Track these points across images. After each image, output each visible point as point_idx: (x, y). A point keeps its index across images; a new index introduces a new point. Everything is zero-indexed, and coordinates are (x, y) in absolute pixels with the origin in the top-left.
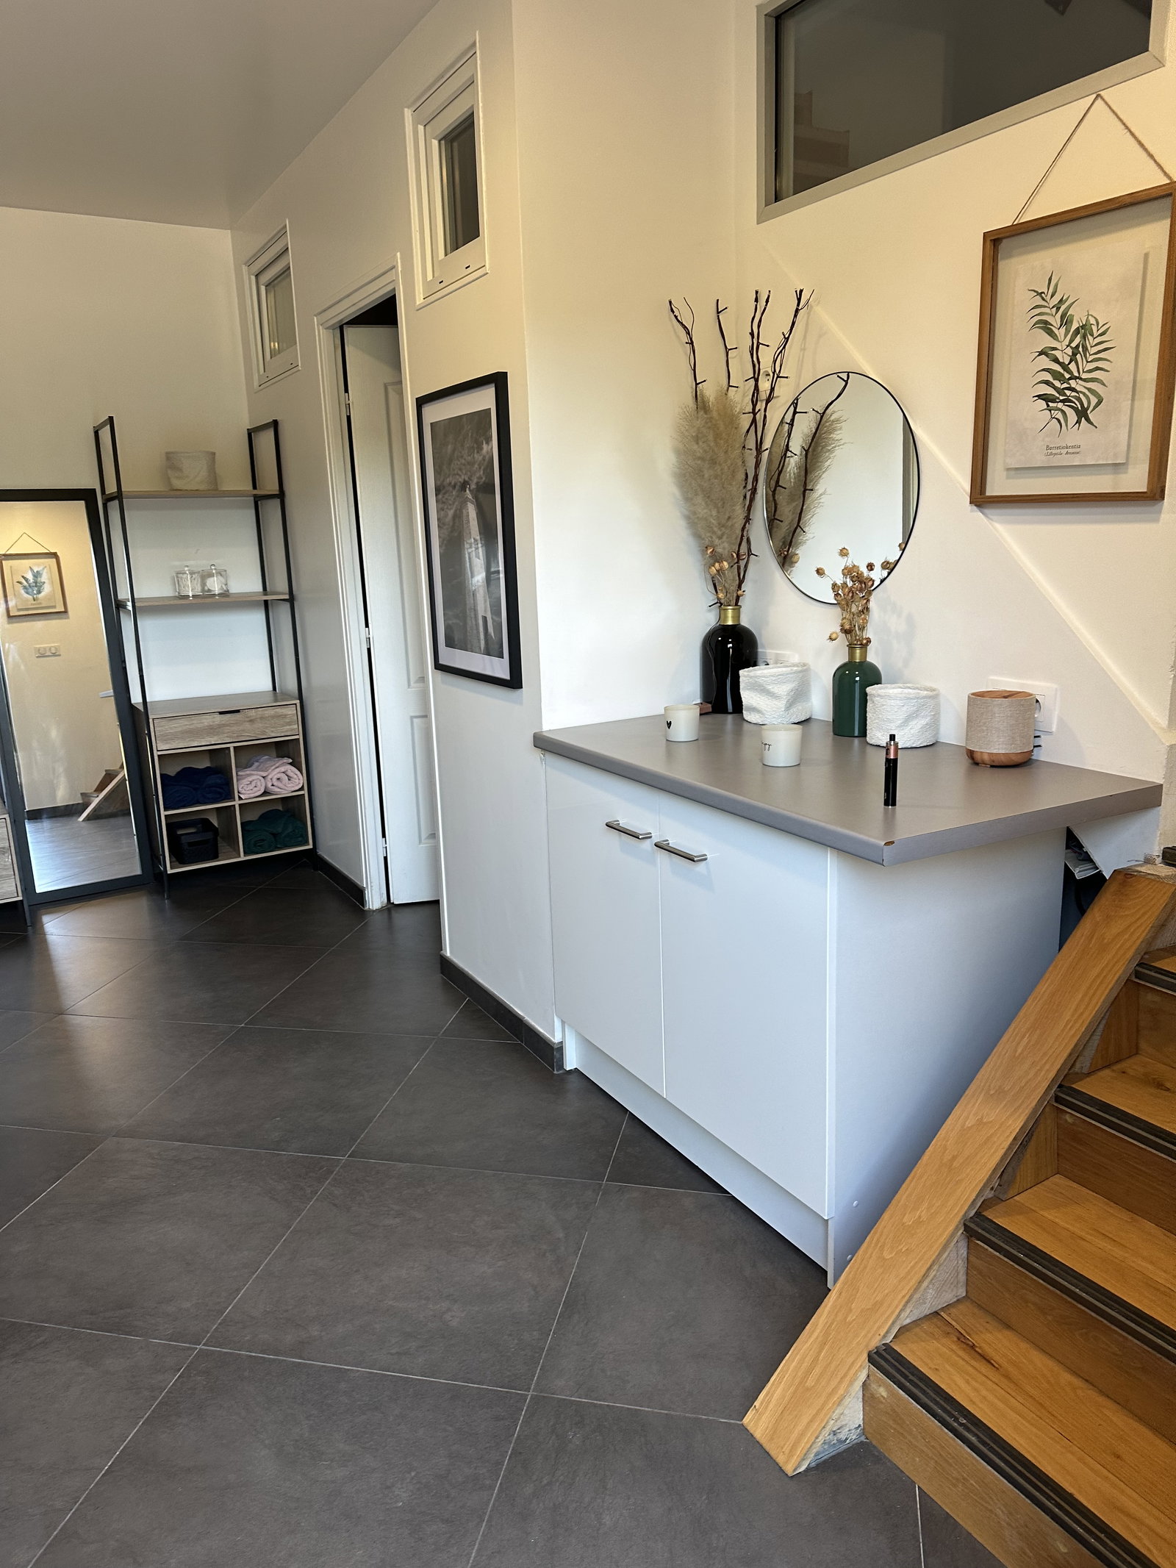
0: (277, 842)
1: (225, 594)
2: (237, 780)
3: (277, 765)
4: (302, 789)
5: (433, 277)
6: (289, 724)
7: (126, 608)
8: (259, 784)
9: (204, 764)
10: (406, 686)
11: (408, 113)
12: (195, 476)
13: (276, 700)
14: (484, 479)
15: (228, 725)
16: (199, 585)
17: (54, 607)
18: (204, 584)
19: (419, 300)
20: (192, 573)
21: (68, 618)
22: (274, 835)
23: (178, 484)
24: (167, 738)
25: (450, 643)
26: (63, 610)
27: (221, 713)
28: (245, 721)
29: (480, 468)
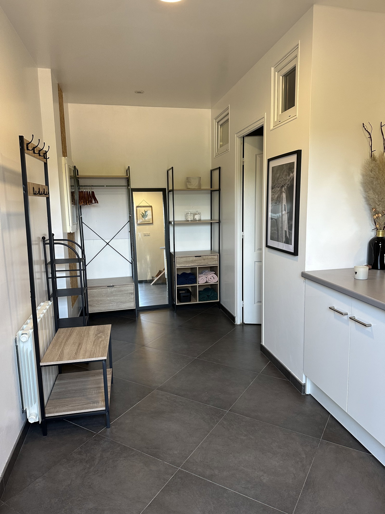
0: (209, 298)
1: (200, 220)
2: (198, 278)
3: (210, 274)
4: (217, 282)
5: (277, 120)
6: (215, 261)
7: (171, 224)
8: (205, 279)
9: (189, 272)
10: (254, 252)
11: (273, 69)
12: (194, 184)
13: (211, 254)
14: (290, 185)
15: (197, 260)
16: (193, 217)
17: (150, 222)
18: (194, 217)
19: (272, 127)
20: (191, 214)
21: (153, 225)
22: (208, 296)
23: (189, 187)
24: (180, 263)
25: (272, 239)
26: (152, 223)
27: (195, 256)
28: (202, 259)
29: (289, 181)
